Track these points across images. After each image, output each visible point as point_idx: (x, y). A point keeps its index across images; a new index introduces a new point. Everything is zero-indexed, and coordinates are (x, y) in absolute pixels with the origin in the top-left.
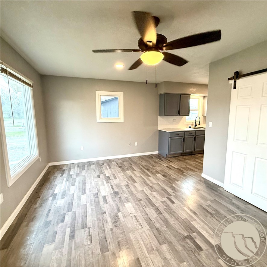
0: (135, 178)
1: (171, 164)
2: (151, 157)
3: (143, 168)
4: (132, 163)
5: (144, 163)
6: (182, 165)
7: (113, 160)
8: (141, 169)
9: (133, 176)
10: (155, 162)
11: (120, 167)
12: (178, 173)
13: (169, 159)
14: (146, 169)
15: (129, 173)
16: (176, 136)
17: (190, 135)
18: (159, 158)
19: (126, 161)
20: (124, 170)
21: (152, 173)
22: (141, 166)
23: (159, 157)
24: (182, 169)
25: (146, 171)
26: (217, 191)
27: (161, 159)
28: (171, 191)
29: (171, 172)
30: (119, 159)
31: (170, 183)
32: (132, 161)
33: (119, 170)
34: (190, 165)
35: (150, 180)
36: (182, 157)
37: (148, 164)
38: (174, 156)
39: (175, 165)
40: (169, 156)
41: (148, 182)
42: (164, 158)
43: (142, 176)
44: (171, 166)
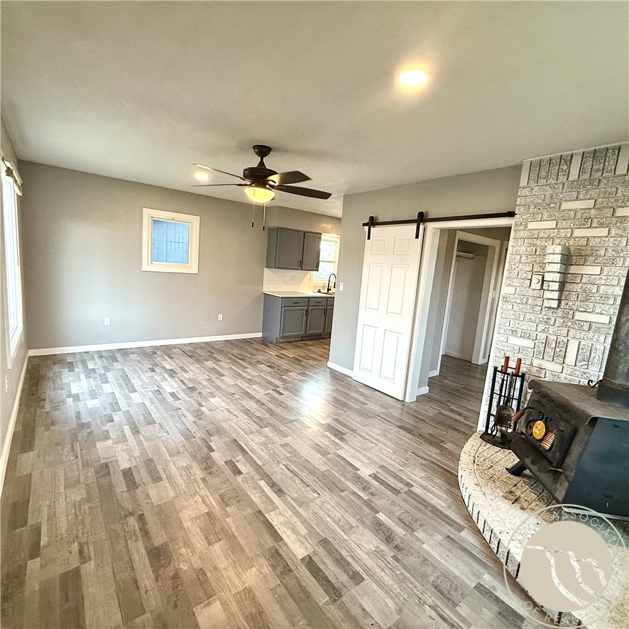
0: (221, 371)
1: (284, 352)
2: (248, 341)
3: (234, 358)
4: (213, 351)
5: (235, 351)
6: (302, 352)
7: (175, 347)
8: (230, 359)
9: (217, 368)
10: (257, 350)
11: (191, 357)
12: (293, 363)
13: (281, 345)
14: (240, 359)
15: (210, 364)
16: (294, 305)
17: (317, 304)
18: (262, 344)
19: (201, 348)
20: (198, 361)
21: (250, 363)
22: (230, 355)
23: (264, 342)
24: (300, 359)
25: (240, 361)
26: (343, 381)
27: (266, 346)
28: (280, 383)
29: (282, 363)
30: (185, 345)
31: (279, 374)
32: (213, 347)
33: (191, 360)
34: (314, 353)
35: (247, 372)
36: (303, 342)
37: (242, 352)
38: (289, 340)
39: (290, 353)
40: (281, 341)
41: (245, 375)
42: (271, 343)
43: (233, 367)
44: (283, 354)
